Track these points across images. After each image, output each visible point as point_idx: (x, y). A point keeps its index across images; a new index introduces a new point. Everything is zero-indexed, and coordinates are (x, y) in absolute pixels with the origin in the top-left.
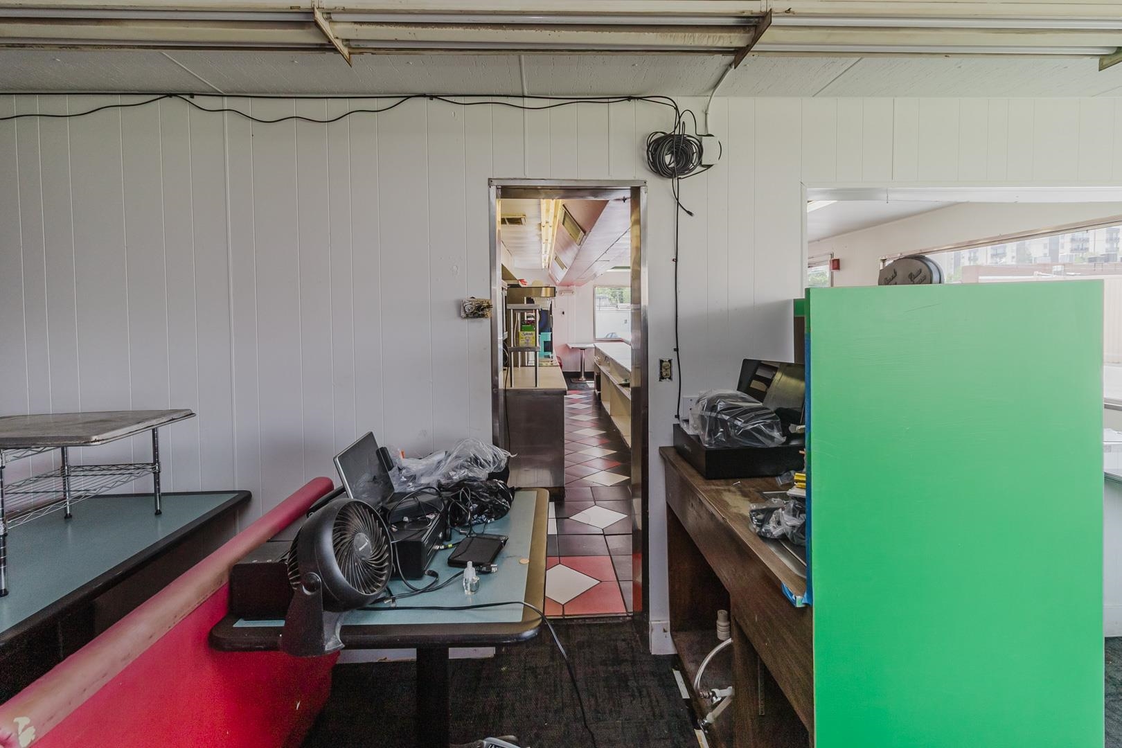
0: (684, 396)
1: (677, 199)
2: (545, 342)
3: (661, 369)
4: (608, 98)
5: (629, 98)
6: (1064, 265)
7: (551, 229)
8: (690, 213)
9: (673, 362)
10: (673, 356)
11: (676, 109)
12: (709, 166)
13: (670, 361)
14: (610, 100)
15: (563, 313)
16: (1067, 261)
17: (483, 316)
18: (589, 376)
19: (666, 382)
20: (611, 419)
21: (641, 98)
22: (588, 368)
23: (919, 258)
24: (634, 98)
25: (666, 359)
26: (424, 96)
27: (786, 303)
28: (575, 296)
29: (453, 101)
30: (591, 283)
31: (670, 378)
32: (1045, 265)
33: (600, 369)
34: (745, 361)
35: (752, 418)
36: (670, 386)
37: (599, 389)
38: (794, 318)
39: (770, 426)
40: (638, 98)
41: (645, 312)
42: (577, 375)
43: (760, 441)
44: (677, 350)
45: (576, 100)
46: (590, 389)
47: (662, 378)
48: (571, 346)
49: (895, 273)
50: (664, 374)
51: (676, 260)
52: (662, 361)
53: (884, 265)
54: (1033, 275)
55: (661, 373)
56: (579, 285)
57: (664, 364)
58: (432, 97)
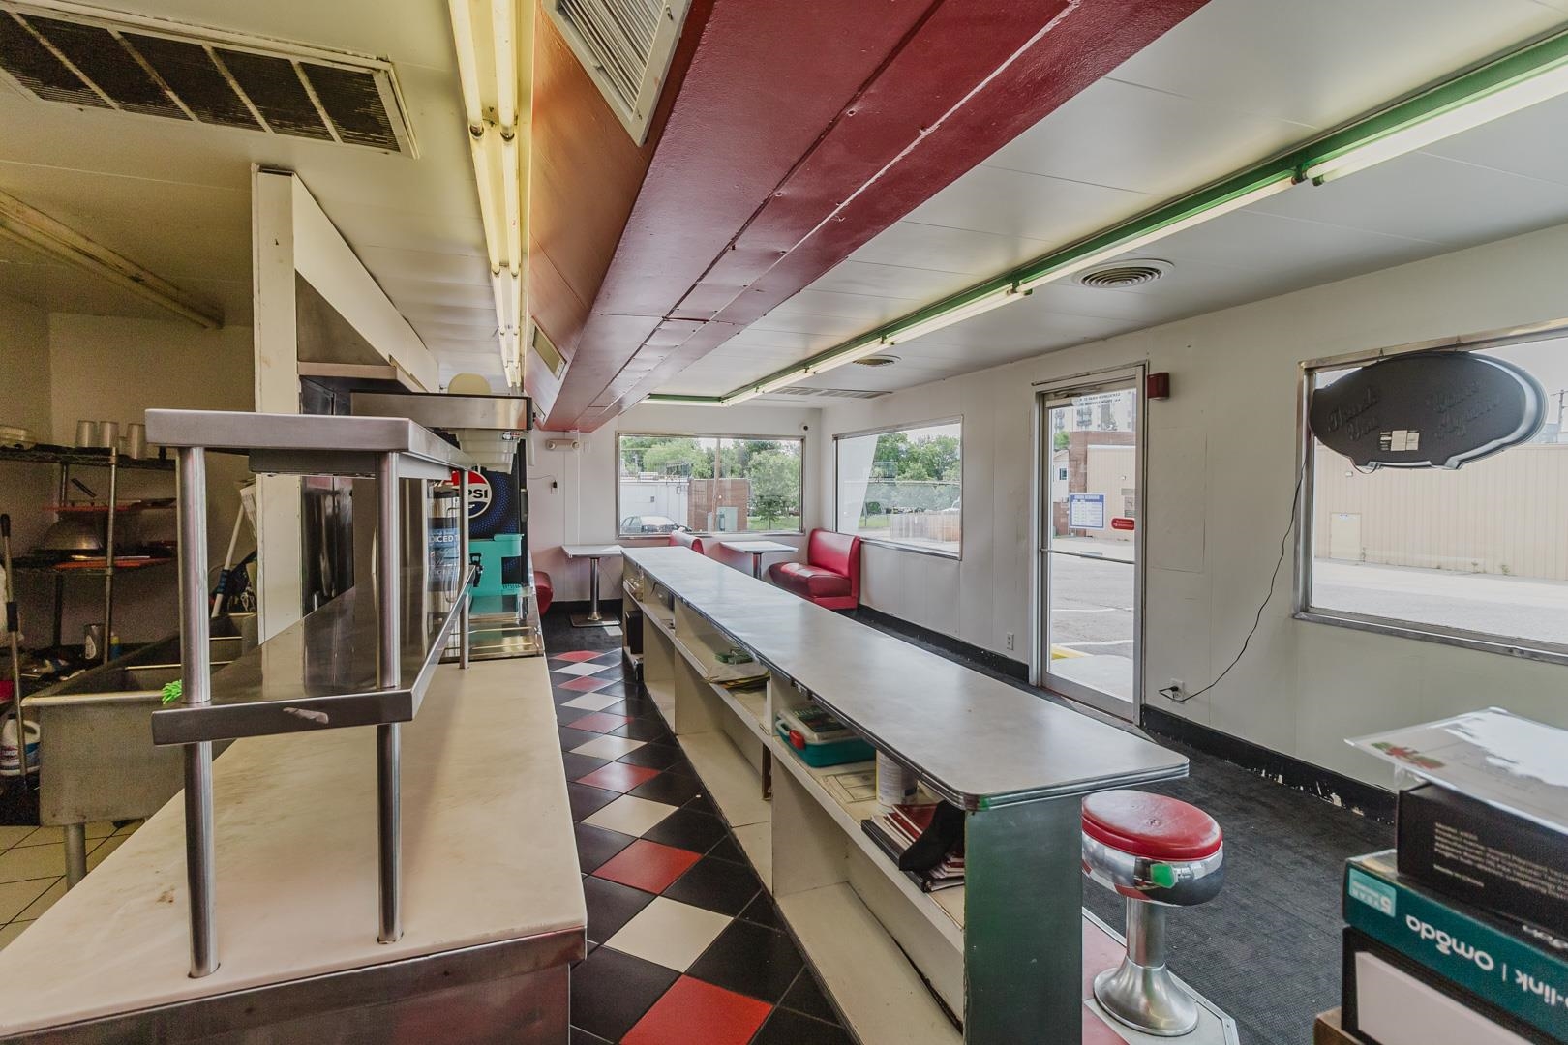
2: (505, 561)
7: (515, 284)
15: (555, 485)
18: (611, 609)
20: (676, 744)
22: (605, 594)
28: (578, 452)
30: (612, 424)
33: (640, 611)
37: (637, 648)
42: (582, 608)
46: (613, 642)
48: (571, 552)
56: (587, 430)
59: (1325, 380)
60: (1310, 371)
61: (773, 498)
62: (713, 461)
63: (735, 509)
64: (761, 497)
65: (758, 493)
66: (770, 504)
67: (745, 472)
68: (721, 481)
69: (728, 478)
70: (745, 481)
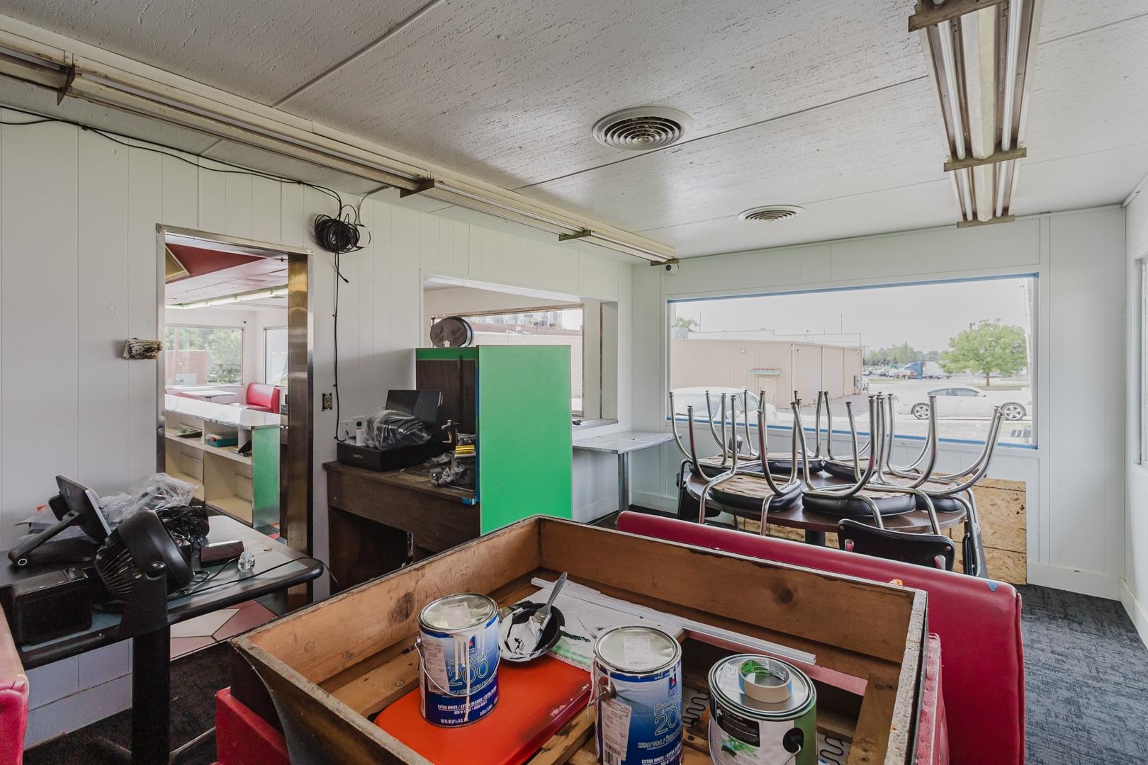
0: (342, 422)
1: (338, 269)
3: (323, 402)
4: (281, 178)
5: (299, 182)
6: (522, 326)
8: (347, 281)
9: (333, 395)
10: (333, 391)
11: (340, 201)
12: (360, 248)
13: (330, 394)
14: (283, 180)
16: (523, 324)
17: (150, 357)
19: (327, 411)
21: (310, 185)
23: (458, 319)
24: (304, 184)
25: (327, 393)
26: (76, 124)
27: (410, 351)
29: (114, 138)
31: (330, 408)
32: (512, 325)
34: (390, 391)
35: (410, 426)
36: (330, 414)
38: (417, 362)
39: (420, 430)
40: (307, 185)
41: (311, 356)
43: (415, 441)
44: (336, 385)
45: (251, 172)
47: (324, 408)
49: (442, 329)
50: (326, 405)
51: (335, 316)
52: (324, 395)
53: (433, 322)
54: (505, 332)
55: (323, 404)
57: (326, 397)
58: (85, 127)
59: (437, 321)
60: (433, 319)
61: (233, 367)
62: (173, 334)
63: (195, 375)
64: (221, 366)
65: (219, 362)
66: (230, 371)
67: (206, 345)
68: (181, 353)
69: (188, 350)
70: (205, 352)
